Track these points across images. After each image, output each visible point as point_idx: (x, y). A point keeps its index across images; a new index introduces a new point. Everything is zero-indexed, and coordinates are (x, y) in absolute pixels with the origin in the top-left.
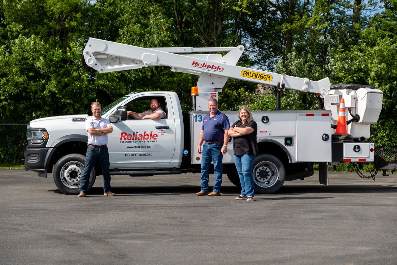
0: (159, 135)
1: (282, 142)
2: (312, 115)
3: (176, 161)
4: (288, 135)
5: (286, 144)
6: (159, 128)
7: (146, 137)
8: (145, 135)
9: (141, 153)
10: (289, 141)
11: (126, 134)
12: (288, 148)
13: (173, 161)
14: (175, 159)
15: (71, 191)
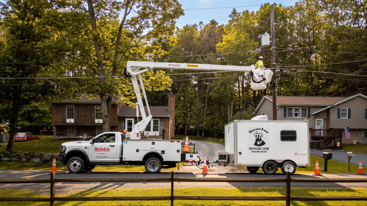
0: (110, 149)
1: (160, 152)
2: (173, 142)
3: (118, 160)
4: (163, 150)
5: (162, 153)
6: (110, 146)
7: (105, 150)
8: (105, 149)
9: (103, 156)
10: (163, 152)
11: (97, 148)
12: (162, 155)
13: (116, 159)
14: (117, 158)
15: (73, 172)
